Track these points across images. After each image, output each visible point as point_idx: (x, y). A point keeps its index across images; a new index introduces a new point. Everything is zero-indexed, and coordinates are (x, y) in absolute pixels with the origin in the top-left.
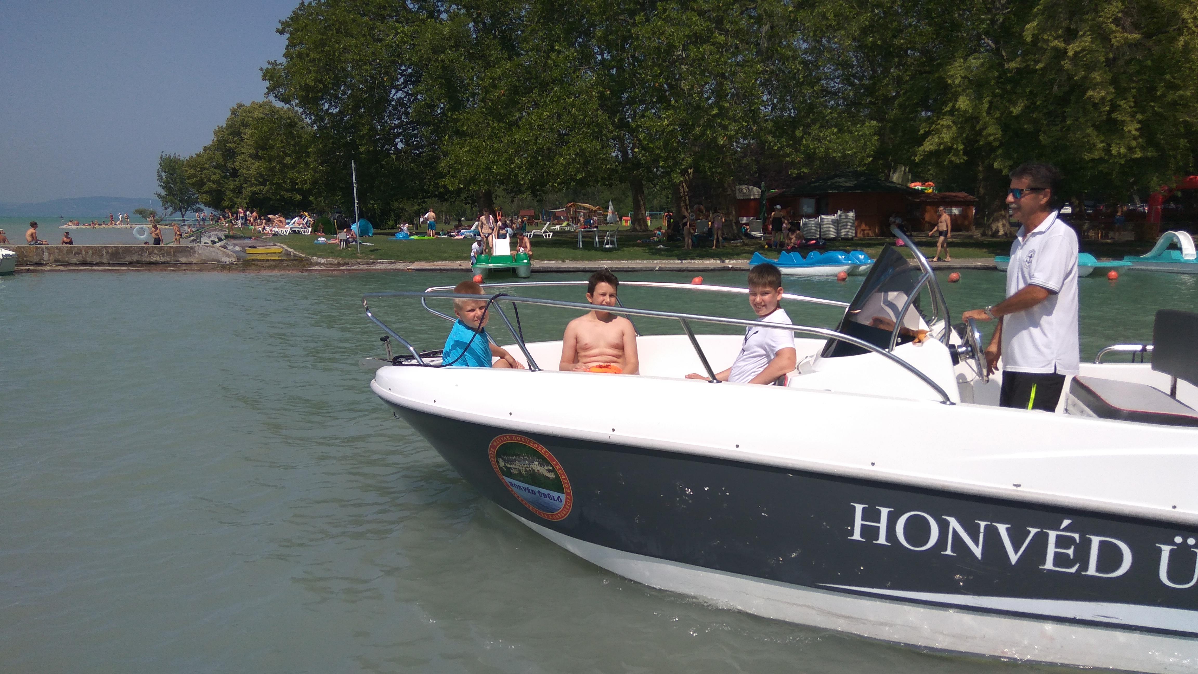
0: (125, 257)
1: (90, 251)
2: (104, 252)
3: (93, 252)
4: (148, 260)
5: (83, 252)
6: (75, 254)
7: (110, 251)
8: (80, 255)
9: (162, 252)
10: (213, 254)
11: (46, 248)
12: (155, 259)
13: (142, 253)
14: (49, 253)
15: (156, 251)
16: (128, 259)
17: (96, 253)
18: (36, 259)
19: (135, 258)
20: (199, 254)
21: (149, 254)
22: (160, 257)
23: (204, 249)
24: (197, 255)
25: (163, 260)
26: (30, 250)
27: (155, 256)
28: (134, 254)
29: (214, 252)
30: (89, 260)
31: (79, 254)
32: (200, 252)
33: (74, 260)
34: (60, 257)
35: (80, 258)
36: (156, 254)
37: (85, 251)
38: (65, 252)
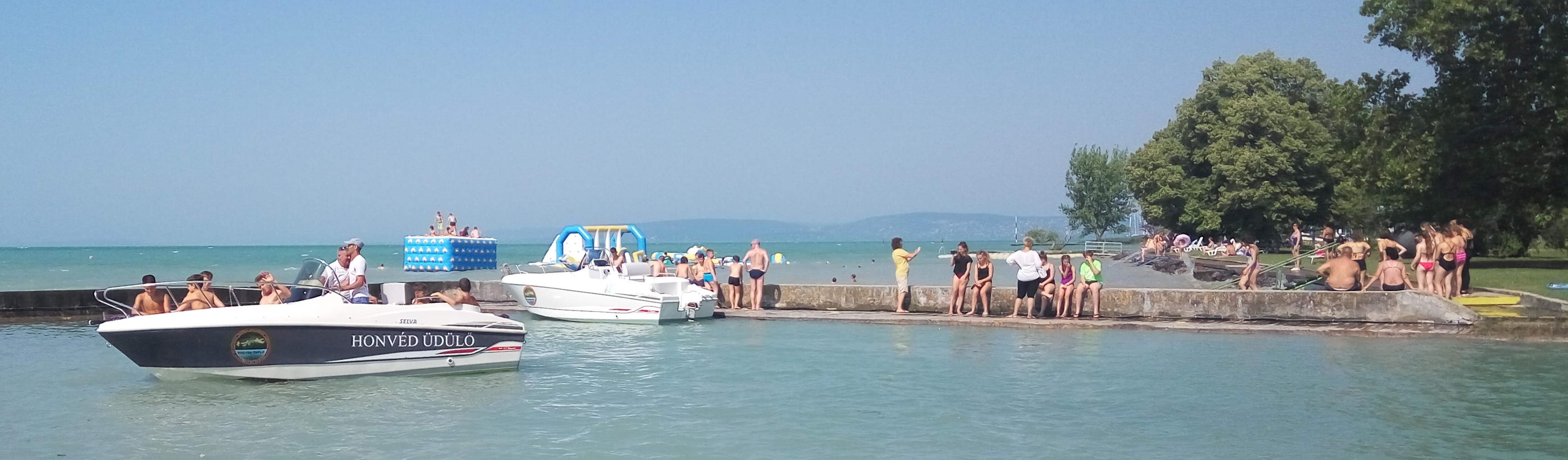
0: (1273, 310)
1: (1218, 299)
2: (1240, 301)
3: (1221, 301)
4: (1311, 314)
5: (1206, 301)
6: (1193, 304)
7: (1249, 299)
8: (1201, 305)
9: (1338, 302)
10: (1429, 306)
11: (1148, 293)
12: (1323, 313)
13: (1302, 304)
14: (1153, 302)
15: (1326, 301)
16: (1279, 312)
17: (1226, 302)
18: (1133, 311)
19: (1290, 311)
20: (1404, 307)
21: (1315, 305)
22: (1333, 310)
23: (1413, 298)
24: (1398, 309)
25: (1338, 315)
26: (1125, 296)
27: (1325, 308)
28: (1289, 304)
29: (1431, 303)
30: (1214, 312)
31: (1198, 303)
32: (1405, 303)
33: (1192, 313)
34: (1168, 307)
35: (1199, 310)
36: (1326, 306)
37: (1209, 298)
38: (1177, 301)
